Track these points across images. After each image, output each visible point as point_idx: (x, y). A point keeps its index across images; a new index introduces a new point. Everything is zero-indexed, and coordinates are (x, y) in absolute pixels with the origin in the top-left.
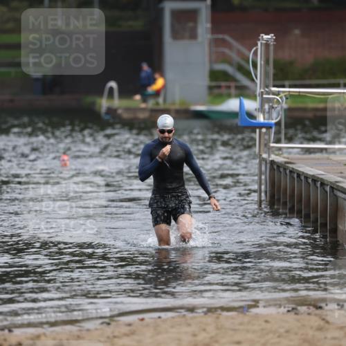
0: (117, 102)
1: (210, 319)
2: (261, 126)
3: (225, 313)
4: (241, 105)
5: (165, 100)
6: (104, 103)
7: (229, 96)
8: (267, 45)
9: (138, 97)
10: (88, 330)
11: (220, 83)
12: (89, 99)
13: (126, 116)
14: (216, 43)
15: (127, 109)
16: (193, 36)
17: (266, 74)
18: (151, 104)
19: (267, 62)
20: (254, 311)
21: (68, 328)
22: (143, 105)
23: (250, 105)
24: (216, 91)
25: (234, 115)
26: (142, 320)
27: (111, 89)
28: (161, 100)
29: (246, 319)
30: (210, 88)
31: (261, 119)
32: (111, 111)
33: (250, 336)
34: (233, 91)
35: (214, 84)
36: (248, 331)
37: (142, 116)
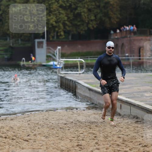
0: (25, 63)
1: (47, 113)
2: (58, 68)
3: (50, 111)
4: (54, 63)
5: (36, 62)
6: (22, 63)
7: (51, 61)
8: (59, 49)
9: (30, 62)
10: (18, 116)
11: (49, 58)
12: (18, 62)
13: (27, 66)
14: (48, 49)
15: (27, 65)
16: (42, 47)
17: (59, 56)
18: (33, 63)
19: (59, 53)
20: (57, 111)
21: (14, 116)
22: (31, 64)
23: (56, 63)
24: (48, 60)
25: (52, 65)
26: (31, 113)
27: (23, 60)
28: (35, 62)
29: (55, 113)
30: (47, 59)
31: (58, 66)
32: (23, 65)
33: (56, 116)
34: (52, 60)
35: (47, 58)
36: (56, 115)
37: (31, 66)
